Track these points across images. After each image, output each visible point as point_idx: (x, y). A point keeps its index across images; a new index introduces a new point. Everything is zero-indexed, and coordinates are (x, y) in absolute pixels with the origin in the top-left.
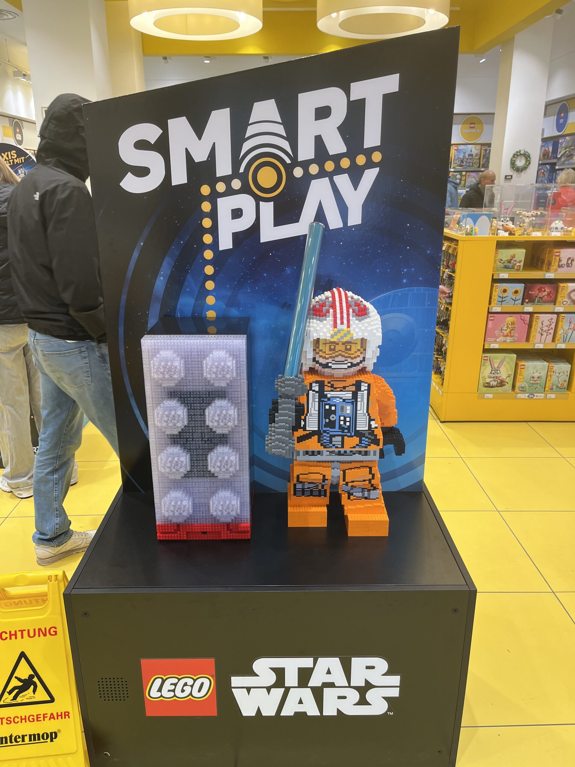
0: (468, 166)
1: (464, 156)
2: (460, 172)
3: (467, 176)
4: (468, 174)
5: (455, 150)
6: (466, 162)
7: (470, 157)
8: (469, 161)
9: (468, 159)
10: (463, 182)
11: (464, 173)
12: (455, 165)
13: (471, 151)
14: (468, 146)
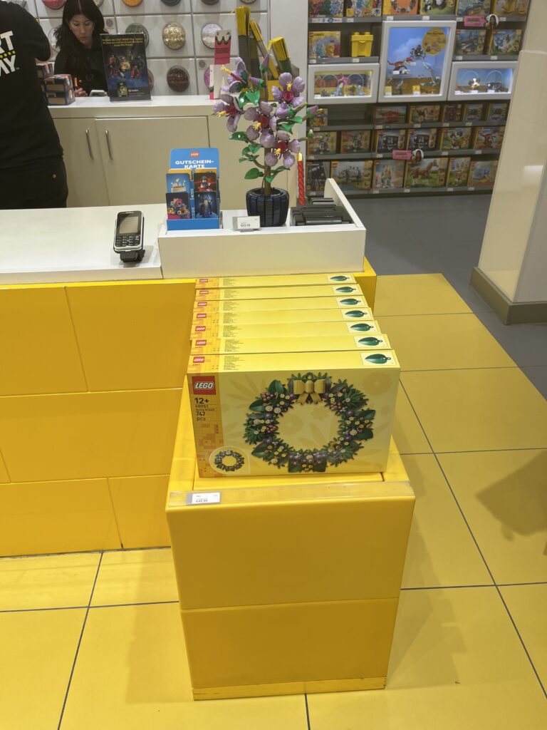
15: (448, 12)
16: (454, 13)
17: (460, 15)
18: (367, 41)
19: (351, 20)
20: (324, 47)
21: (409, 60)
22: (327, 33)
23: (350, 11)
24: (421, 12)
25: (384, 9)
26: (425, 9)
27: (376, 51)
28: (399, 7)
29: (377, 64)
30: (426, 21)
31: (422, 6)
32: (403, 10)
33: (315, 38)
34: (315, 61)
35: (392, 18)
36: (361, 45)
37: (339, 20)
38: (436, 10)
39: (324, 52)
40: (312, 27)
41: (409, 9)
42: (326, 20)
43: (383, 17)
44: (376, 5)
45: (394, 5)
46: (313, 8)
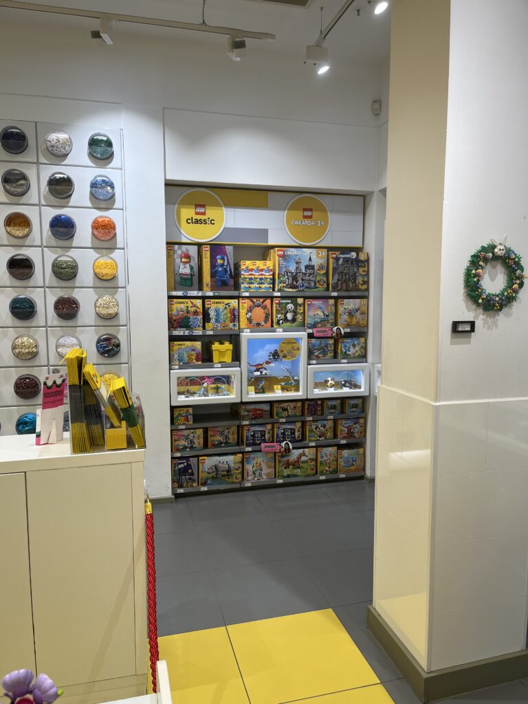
0: (307, 287)
1: (297, 268)
2: (293, 298)
3: (306, 306)
4: (308, 302)
5: (280, 256)
6: (303, 280)
7: (309, 271)
8: (307, 278)
9: (305, 274)
10: (300, 317)
11: (300, 301)
12: (280, 285)
13: (310, 260)
14: (304, 249)
15: (298, 326)
16: (304, 326)
17: (309, 328)
18: (228, 350)
19: (210, 333)
20: (185, 355)
21: (267, 363)
22: (189, 343)
23: (209, 326)
24: (275, 326)
25: (241, 323)
26: (278, 323)
27: (236, 357)
28: (254, 322)
29: (238, 368)
30: (280, 333)
31: (275, 321)
32: (258, 324)
33: (176, 348)
34: (177, 367)
35: (249, 330)
36: (222, 353)
37: (199, 332)
38: (288, 324)
39: (186, 359)
40: (172, 339)
41: (263, 323)
42: (187, 333)
43: (241, 330)
44: (233, 321)
45: (250, 320)
46: (173, 323)
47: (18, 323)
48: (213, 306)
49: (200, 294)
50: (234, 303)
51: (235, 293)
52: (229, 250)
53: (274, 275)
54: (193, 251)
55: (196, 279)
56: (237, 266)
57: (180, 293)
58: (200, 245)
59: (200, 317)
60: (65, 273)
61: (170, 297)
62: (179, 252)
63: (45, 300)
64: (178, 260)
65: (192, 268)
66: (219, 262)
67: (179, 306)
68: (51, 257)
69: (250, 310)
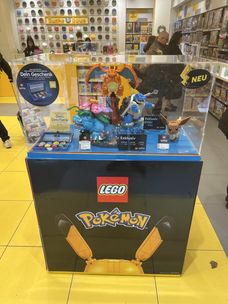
19: (134, 42)
20: (129, 48)
22: (129, 45)
23: (134, 41)
25: (140, 40)
27: (139, 48)
28: (143, 40)
29: (139, 50)
32: (144, 41)
33: (127, 46)
34: (127, 50)
35: (142, 42)
36: (136, 47)
37: (131, 42)
40: (126, 44)
42: (129, 42)
43: (140, 42)
44: (138, 40)
45: (142, 40)
46: (127, 40)
47: (99, 40)
48: (135, 36)
49: (132, 34)
50: (139, 35)
51: (139, 33)
52: (139, 23)
53: (148, 29)
54: (131, 24)
55: (132, 30)
56: (140, 27)
57: (128, 34)
58: (133, 22)
59: (132, 39)
60: (107, 29)
61: (126, 34)
62: (128, 24)
63: (104, 35)
64: (128, 26)
65: (131, 28)
66: (136, 26)
67: (128, 36)
68: (105, 26)
69: (142, 37)
